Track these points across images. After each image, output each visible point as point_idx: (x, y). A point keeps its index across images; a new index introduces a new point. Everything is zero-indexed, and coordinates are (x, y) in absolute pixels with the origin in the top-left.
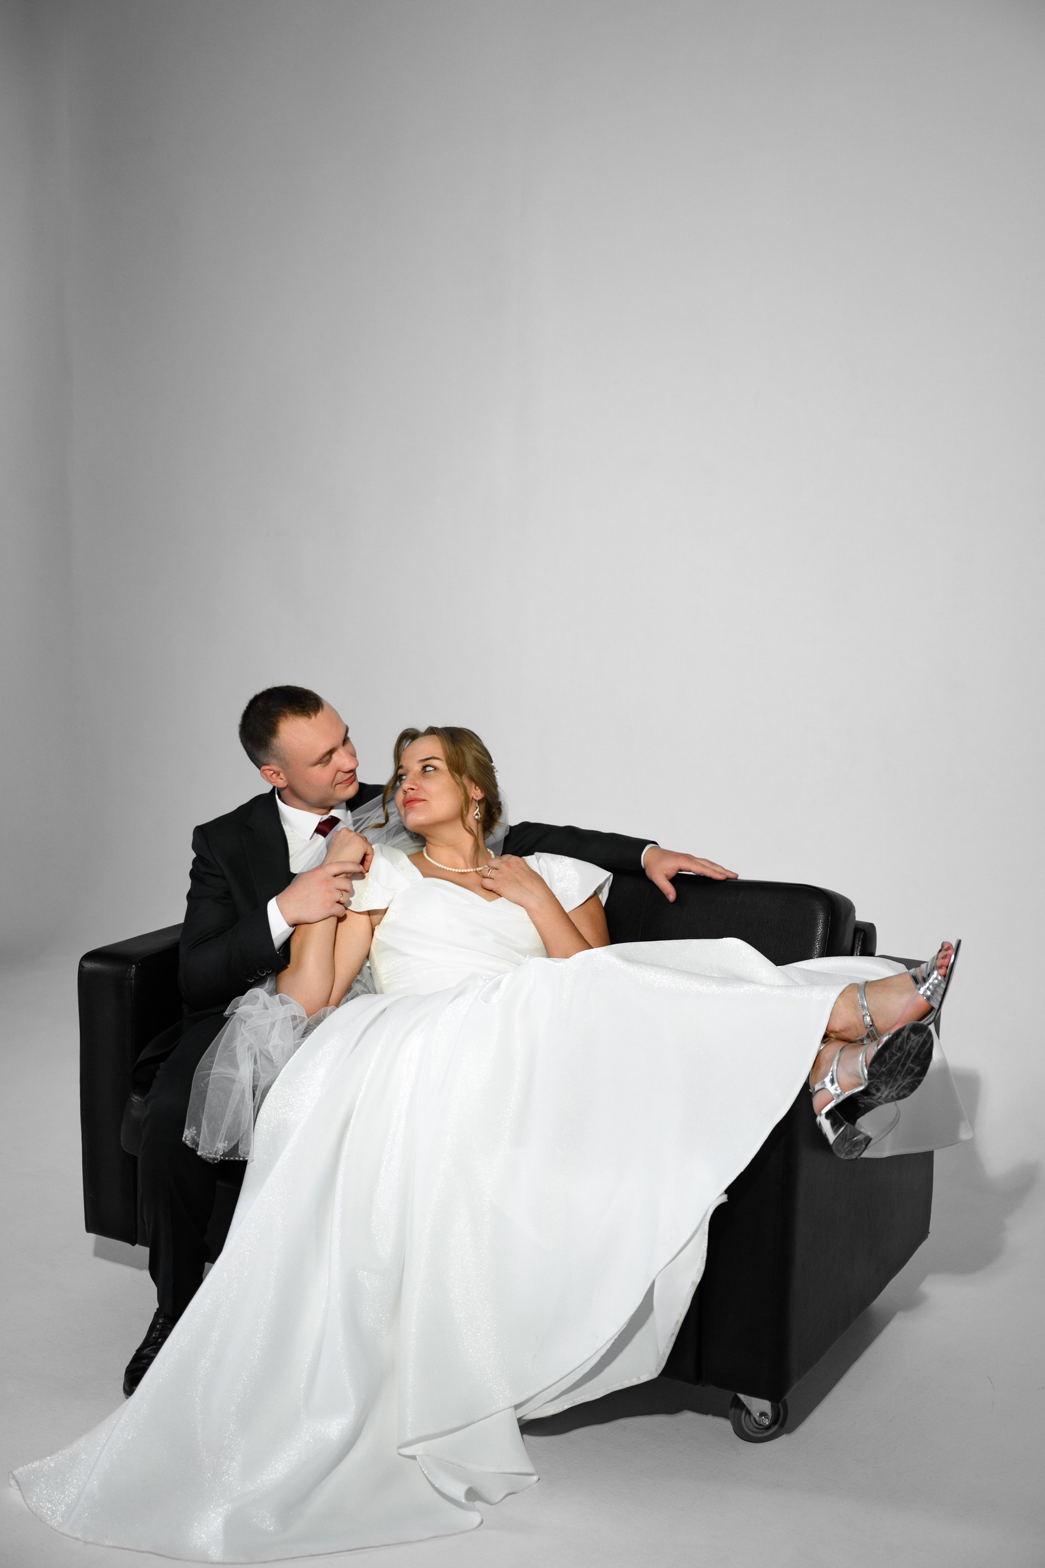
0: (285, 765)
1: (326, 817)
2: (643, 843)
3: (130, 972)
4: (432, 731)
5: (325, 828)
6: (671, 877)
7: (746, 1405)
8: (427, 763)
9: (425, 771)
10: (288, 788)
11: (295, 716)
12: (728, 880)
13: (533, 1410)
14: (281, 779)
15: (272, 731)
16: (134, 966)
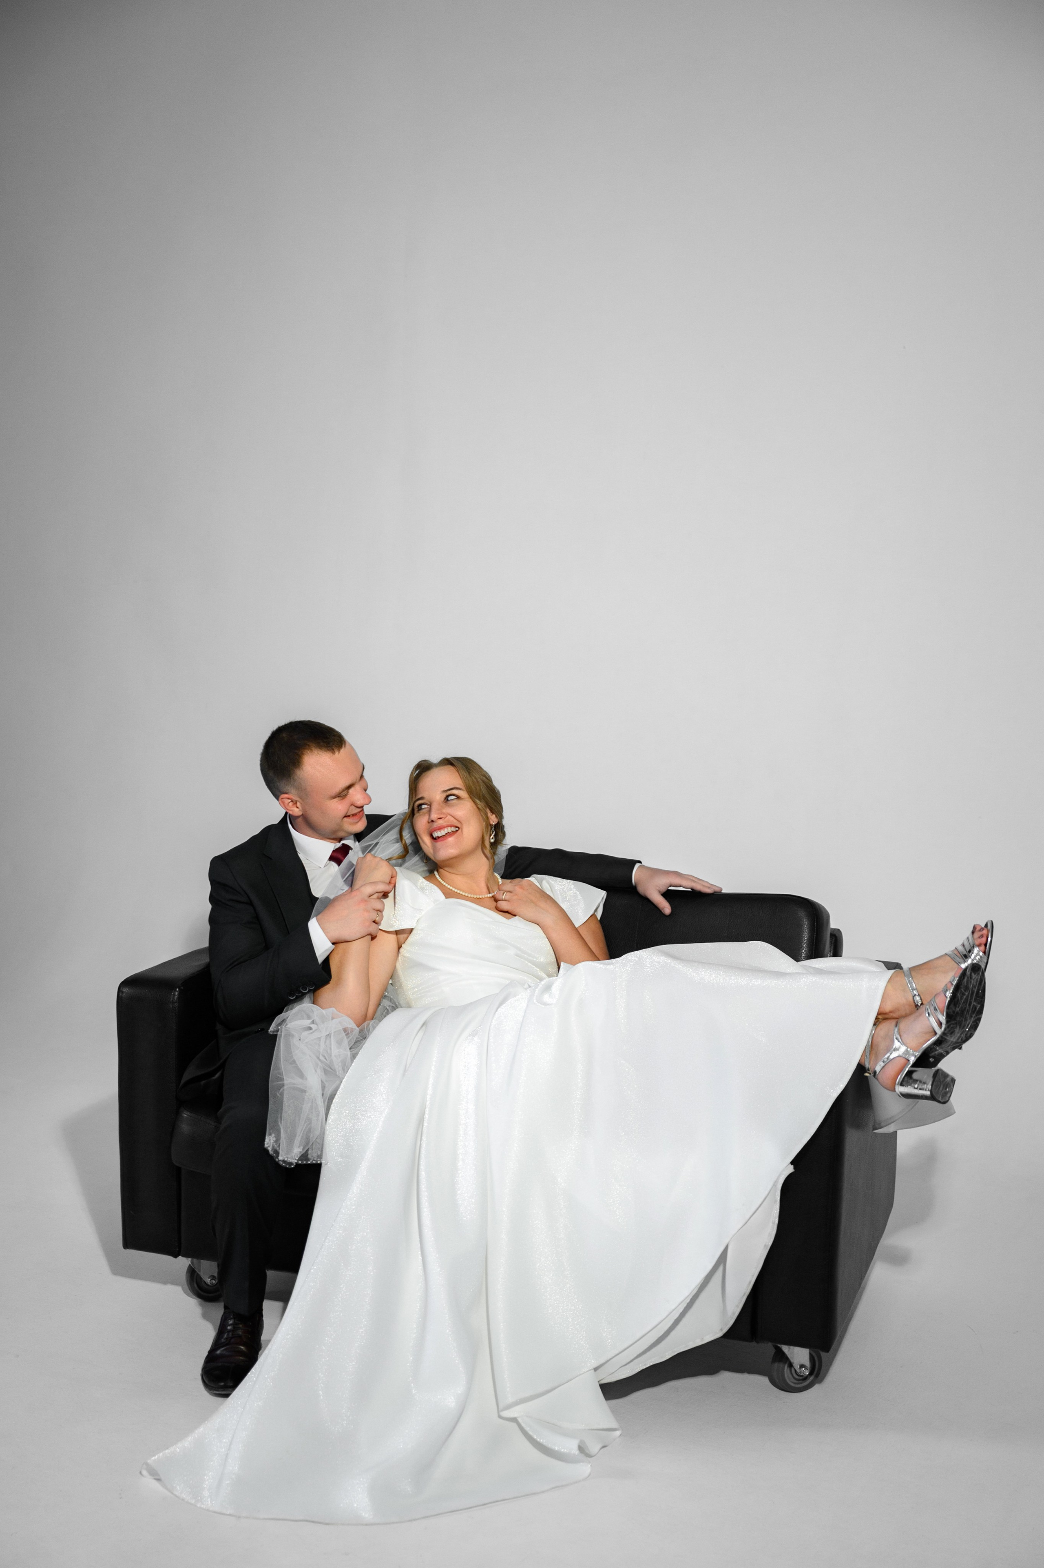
0: (304, 793)
1: (339, 845)
2: (632, 863)
3: (174, 995)
4: (448, 762)
5: (339, 856)
6: (662, 892)
7: (790, 1358)
8: (449, 792)
9: (448, 800)
10: (301, 817)
11: (319, 750)
12: (715, 893)
13: (610, 1375)
14: (297, 808)
15: (296, 762)
16: (177, 990)
